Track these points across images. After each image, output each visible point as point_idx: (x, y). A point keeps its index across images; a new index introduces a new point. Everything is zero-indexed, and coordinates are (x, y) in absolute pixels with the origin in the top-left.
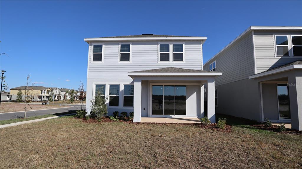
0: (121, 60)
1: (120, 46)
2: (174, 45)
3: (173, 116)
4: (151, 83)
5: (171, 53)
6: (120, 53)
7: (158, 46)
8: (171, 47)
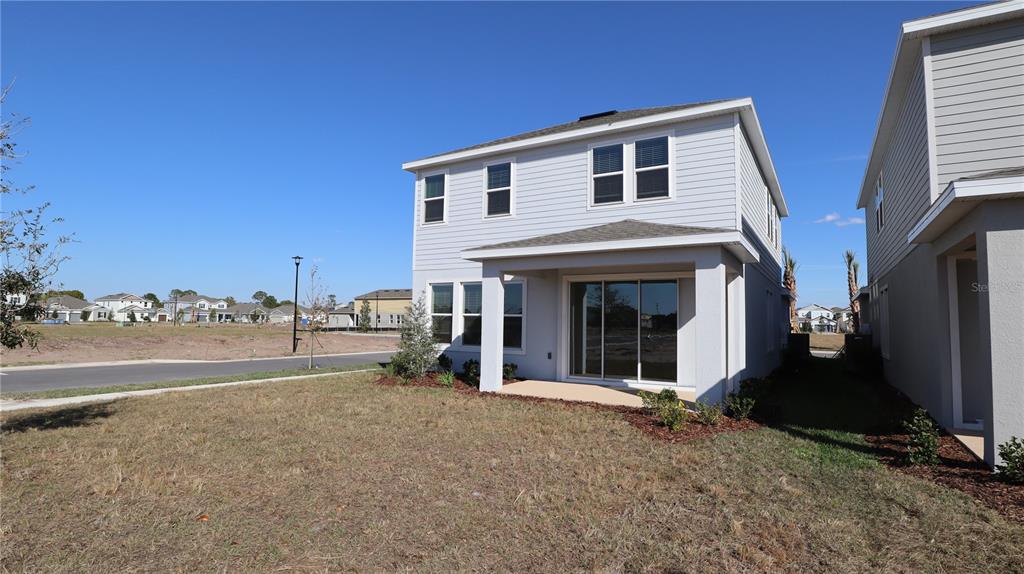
0: (490, 213)
1: (485, 172)
2: (639, 145)
3: (632, 383)
4: (564, 277)
5: (629, 173)
6: (485, 190)
7: (588, 156)
8: (629, 152)
